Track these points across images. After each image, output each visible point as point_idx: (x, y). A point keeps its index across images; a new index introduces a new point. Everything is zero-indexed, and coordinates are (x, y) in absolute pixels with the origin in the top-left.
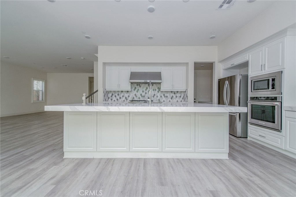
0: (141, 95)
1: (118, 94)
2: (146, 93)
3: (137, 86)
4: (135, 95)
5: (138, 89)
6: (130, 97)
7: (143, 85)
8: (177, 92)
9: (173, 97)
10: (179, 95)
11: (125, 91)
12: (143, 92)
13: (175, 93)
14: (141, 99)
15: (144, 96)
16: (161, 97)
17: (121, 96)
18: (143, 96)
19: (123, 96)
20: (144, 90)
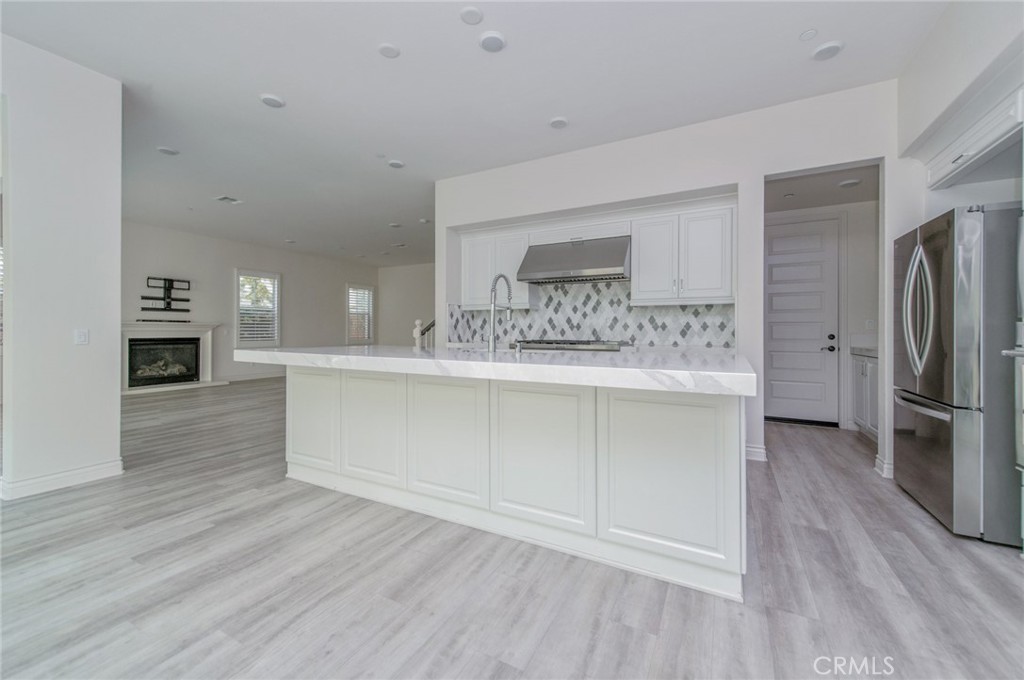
0: (569, 321)
2: (585, 315)
3: (556, 290)
4: (550, 321)
5: (559, 304)
6: (535, 327)
7: (575, 286)
8: (709, 307)
9: (688, 326)
10: (718, 320)
11: (520, 310)
12: (575, 310)
13: (696, 314)
14: (570, 336)
15: (579, 327)
16: (641, 327)
17: (509, 328)
18: (575, 324)
19: (513, 327)
20: (579, 304)
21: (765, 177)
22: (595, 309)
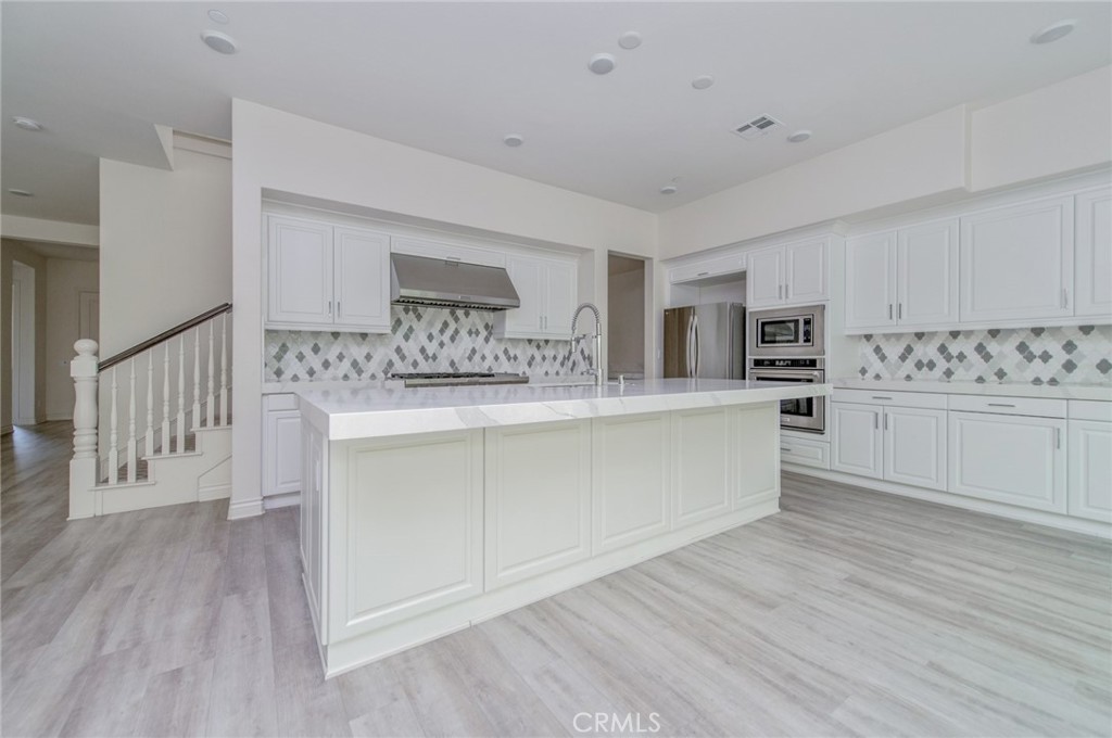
0: (423, 350)
1: (316, 345)
2: (442, 345)
3: (407, 313)
4: (398, 350)
5: (411, 329)
6: (377, 358)
7: (431, 310)
8: (547, 341)
9: (533, 358)
10: (552, 353)
11: (352, 334)
12: (430, 337)
13: (538, 347)
14: (425, 368)
15: (435, 358)
16: (496, 358)
17: (332, 357)
18: (430, 355)
19: (341, 357)
20: (435, 332)
21: (609, 251)
22: (453, 339)
